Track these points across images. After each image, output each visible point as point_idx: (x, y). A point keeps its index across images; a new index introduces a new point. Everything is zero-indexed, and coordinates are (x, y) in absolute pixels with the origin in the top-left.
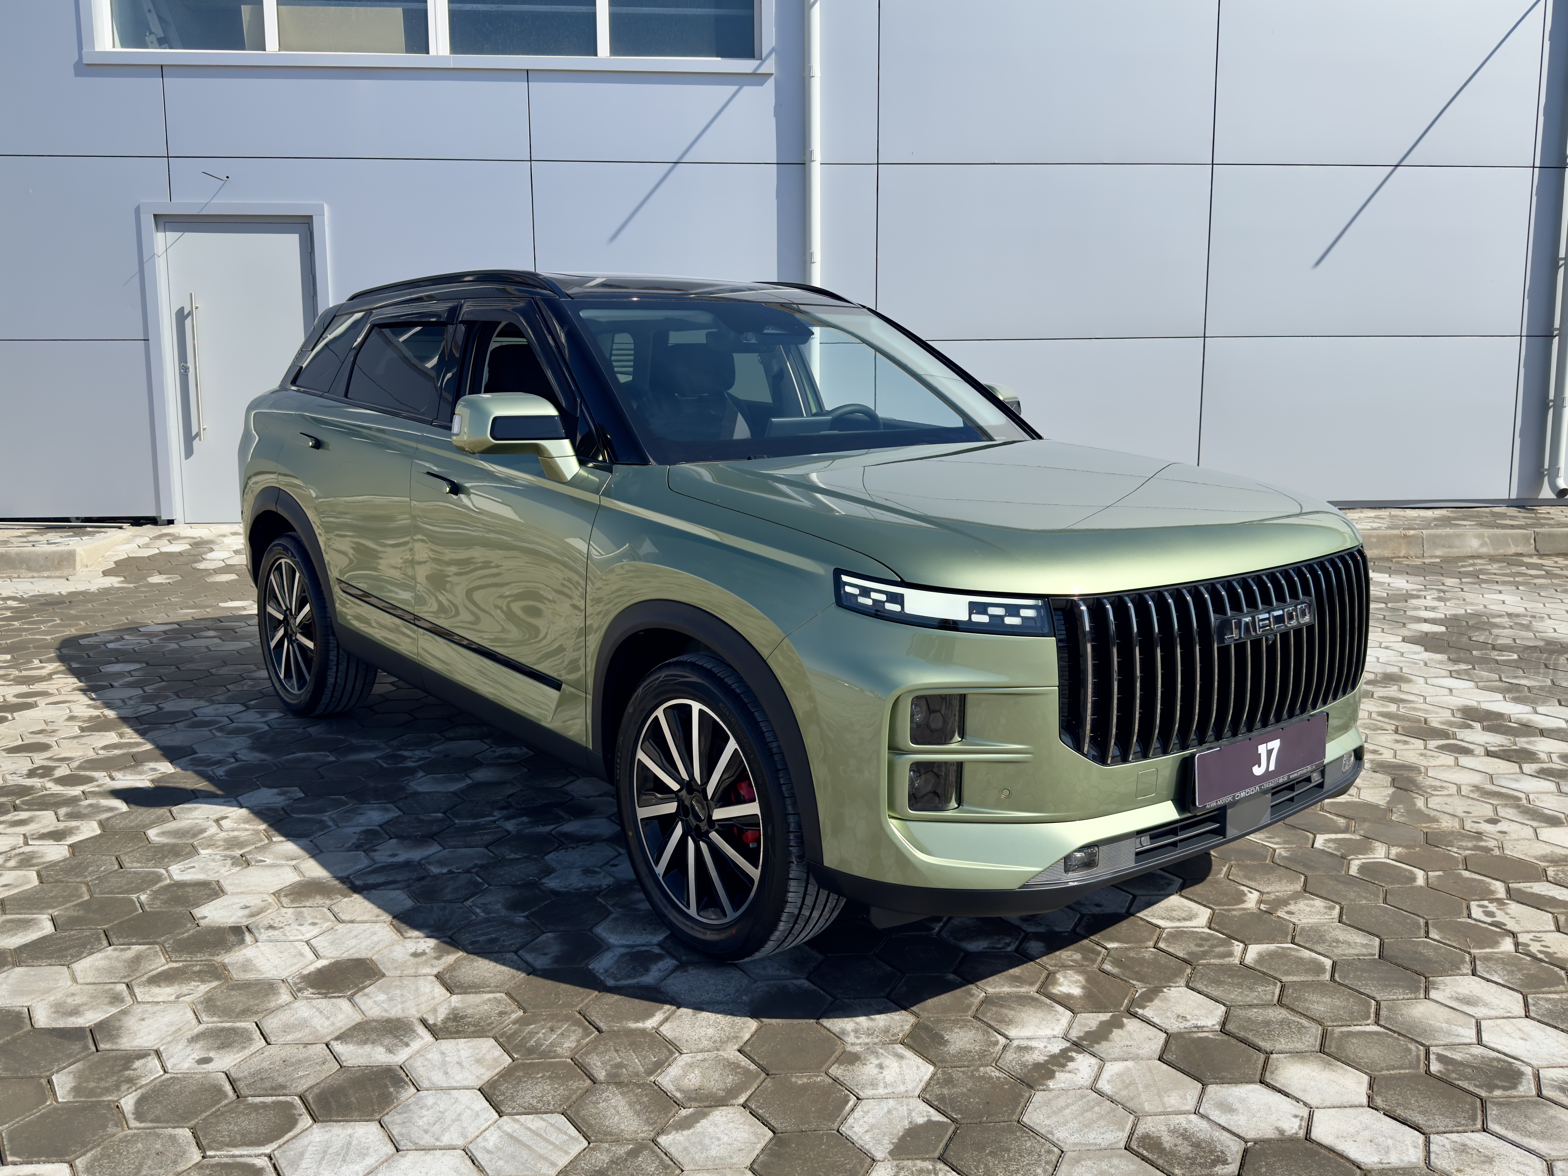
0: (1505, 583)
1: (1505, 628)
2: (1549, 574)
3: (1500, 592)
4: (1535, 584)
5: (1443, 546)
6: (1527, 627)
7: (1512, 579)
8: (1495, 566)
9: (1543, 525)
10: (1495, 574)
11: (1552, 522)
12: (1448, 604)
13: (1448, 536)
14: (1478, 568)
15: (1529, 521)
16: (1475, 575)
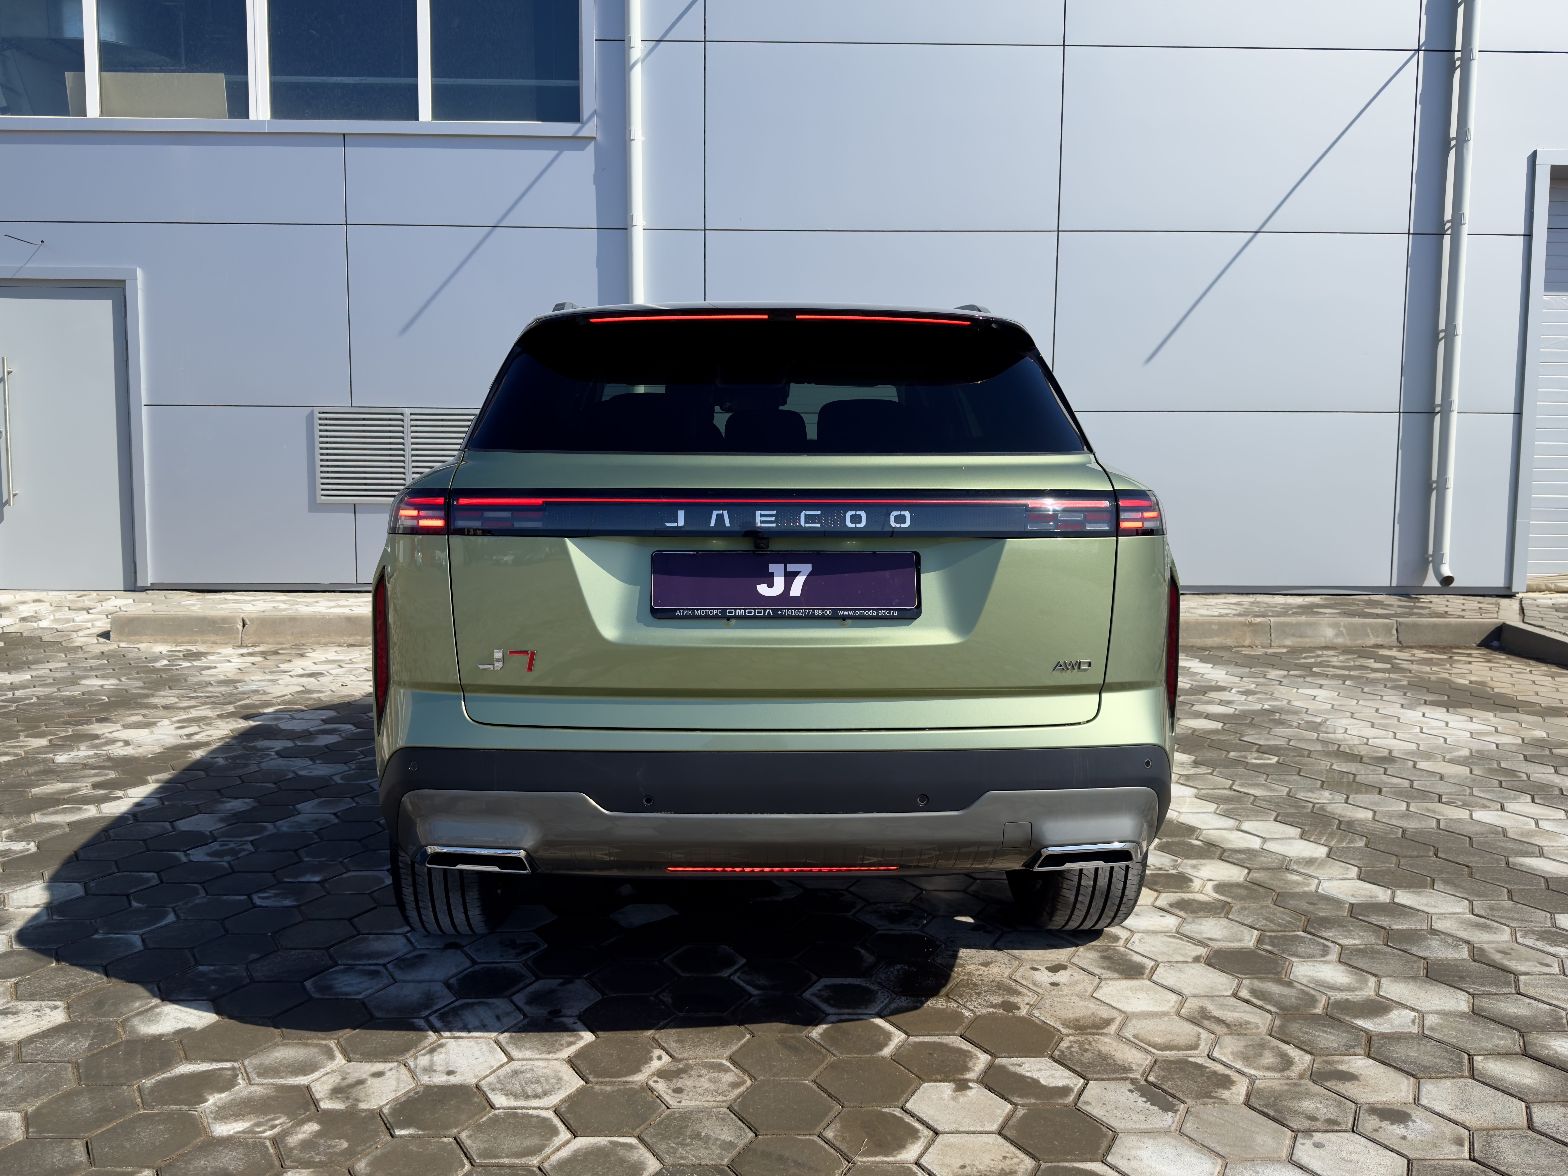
0: (1335, 677)
1: (1291, 726)
2: (1395, 668)
3: (1321, 686)
4: (1367, 678)
5: (1293, 635)
6: (1315, 727)
7: (1346, 673)
8: (1341, 658)
9: (1411, 614)
10: (1334, 667)
11: (1426, 611)
12: (1250, 698)
13: (1299, 624)
14: (1319, 660)
15: (1400, 610)
16: (1308, 667)
